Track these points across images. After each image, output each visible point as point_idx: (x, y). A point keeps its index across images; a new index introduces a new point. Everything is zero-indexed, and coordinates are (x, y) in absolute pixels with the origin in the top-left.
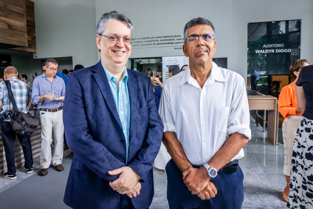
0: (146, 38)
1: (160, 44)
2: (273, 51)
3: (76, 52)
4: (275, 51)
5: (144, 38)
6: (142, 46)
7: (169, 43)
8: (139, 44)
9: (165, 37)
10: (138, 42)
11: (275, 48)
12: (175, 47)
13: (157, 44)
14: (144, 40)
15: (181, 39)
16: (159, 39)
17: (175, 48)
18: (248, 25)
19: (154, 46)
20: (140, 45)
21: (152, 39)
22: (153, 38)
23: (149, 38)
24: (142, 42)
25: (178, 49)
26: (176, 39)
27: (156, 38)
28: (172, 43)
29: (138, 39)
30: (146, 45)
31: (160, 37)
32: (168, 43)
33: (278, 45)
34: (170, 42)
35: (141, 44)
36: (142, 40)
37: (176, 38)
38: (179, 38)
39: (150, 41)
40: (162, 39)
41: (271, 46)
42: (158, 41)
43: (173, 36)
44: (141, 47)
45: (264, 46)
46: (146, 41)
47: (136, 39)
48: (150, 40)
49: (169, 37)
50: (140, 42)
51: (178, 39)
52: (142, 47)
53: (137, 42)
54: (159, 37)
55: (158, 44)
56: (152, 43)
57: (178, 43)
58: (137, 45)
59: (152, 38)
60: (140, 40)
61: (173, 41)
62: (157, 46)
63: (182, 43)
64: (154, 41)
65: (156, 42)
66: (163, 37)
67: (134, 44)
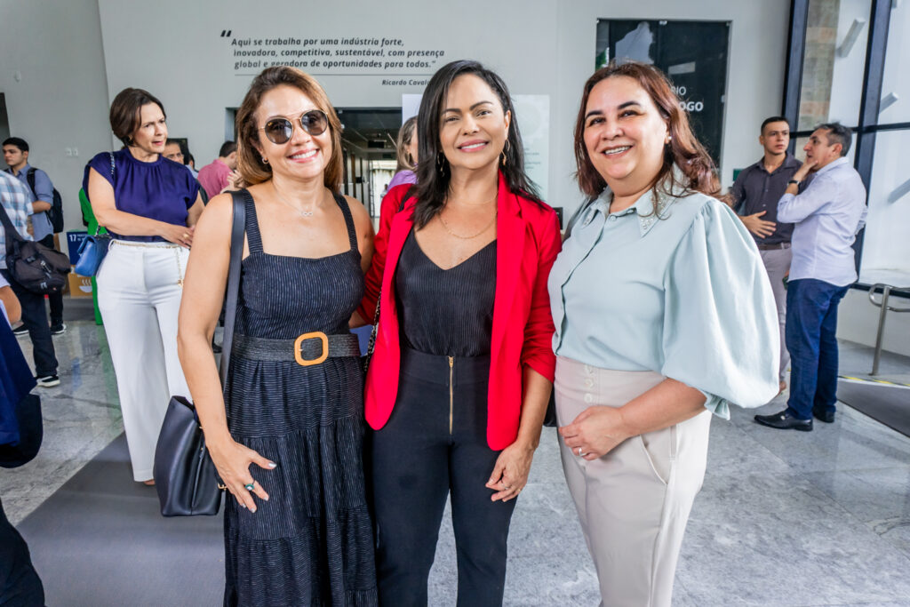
0: (285, 42)
1: (336, 64)
3: (20, 77)
5: (280, 42)
7: (366, 65)
8: (263, 59)
9: (352, 42)
10: (260, 53)
12: (386, 78)
13: (325, 64)
14: (278, 49)
15: (402, 53)
16: (332, 48)
17: (384, 82)
18: (598, 25)
21: (309, 47)
22: (312, 42)
23: (298, 42)
24: (273, 53)
25: (394, 83)
26: (386, 53)
27: (322, 43)
28: (373, 64)
29: (260, 42)
31: (336, 42)
32: (361, 64)
34: (368, 59)
35: (270, 59)
36: (272, 47)
37: (387, 48)
38: (397, 48)
39: (300, 53)
40: (341, 47)
42: (328, 53)
43: (376, 43)
46: (288, 53)
47: (252, 43)
48: (301, 48)
49: (365, 42)
50: (264, 53)
51: (395, 54)
53: (254, 53)
54: (329, 42)
55: (330, 65)
56: (309, 59)
57: (392, 65)
58: (256, 65)
59: (306, 42)
60: (264, 47)
61: (376, 59)
62: (321, 69)
63: (405, 64)
64: (315, 52)
65: (321, 59)
66: (346, 42)
67: (246, 59)
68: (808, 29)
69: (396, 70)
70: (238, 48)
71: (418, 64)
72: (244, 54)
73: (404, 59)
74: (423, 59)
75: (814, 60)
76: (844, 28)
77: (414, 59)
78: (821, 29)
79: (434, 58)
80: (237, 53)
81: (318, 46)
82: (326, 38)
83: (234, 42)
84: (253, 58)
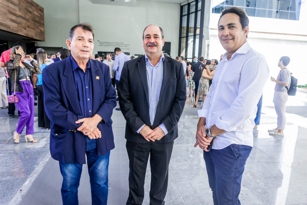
5: (106, 42)
8: (103, 45)
14: (106, 43)
16: (114, 44)
19: (111, 46)
26: (121, 44)
30: (107, 46)
34: (119, 45)
35: (104, 45)
36: (105, 43)
38: (123, 44)
39: (109, 44)
40: (115, 44)
44: (104, 46)
46: (107, 44)
47: (102, 42)
48: (109, 43)
55: (113, 46)
56: (110, 45)
60: (104, 43)
65: (112, 45)
66: (115, 43)
67: (101, 45)
69: (123, 47)
73: (124, 46)
74: (127, 46)
77: (125, 46)
80: (100, 44)
81: (112, 43)
83: (100, 42)
84: (102, 45)
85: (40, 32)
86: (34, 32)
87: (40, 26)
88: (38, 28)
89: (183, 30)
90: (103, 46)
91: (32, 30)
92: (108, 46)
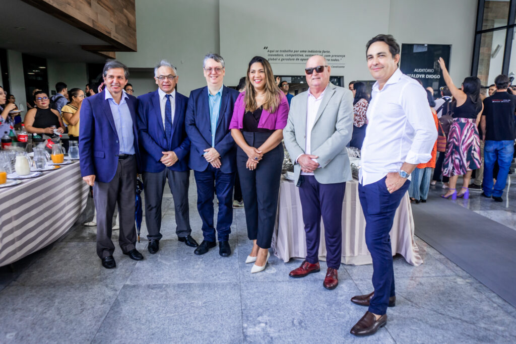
0: (287, 51)
2: (423, 76)
3: (183, 62)
4: (425, 76)
5: (285, 51)
6: (282, 60)
8: (278, 57)
9: (312, 51)
10: (277, 55)
11: (425, 73)
13: (301, 60)
14: (284, 54)
15: (329, 56)
16: (304, 54)
19: (297, 62)
20: (279, 59)
21: (296, 53)
22: (297, 51)
23: (292, 51)
24: (282, 55)
27: (301, 52)
29: (278, 51)
30: (287, 60)
31: (306, 52)
33: (429, 70)
35: (281, 58)
36: (282, 53)
38: (328, 54)
39: (292, 56)
41: (422, 71)
42: (302, 55)
43: (320, 52)
45: (416, 70)
46: (288, 55)
47: (275, 51)
48: (293, 53)
50: (279, 55)
52: (281, 62)
53: (275, 55)
54: (303, 51)
55: (303, 60)
56: (295, 58)
58: (275, 60)
59: (295, 52)
60: (279, 53)
62: (301, 62)
63: (330, 60)
64: (298, 55)
65: (300, 58)
66: (309, 51)
67: (272, 57)
68: (481, 48)
70: (269, 53)
71: (335, 60)
72: (272, 55)
73: (330, 58)
74: (337, 58)
75: (483, 60)
76: (494, 47)
77: (334, 58)
78: (485, 48)
79: (341, 58)
80: (269, 55)
81: (299, 53)
82: (302, 50)
83: (268, 51)
84: (275, 57)
85: (125, 23)
86: (112, 19)
87: (126, 9)
88: (122, 12)
89: (488, 12)
90: (277, 61)
91: (108, 13)
92: (289, 59)
